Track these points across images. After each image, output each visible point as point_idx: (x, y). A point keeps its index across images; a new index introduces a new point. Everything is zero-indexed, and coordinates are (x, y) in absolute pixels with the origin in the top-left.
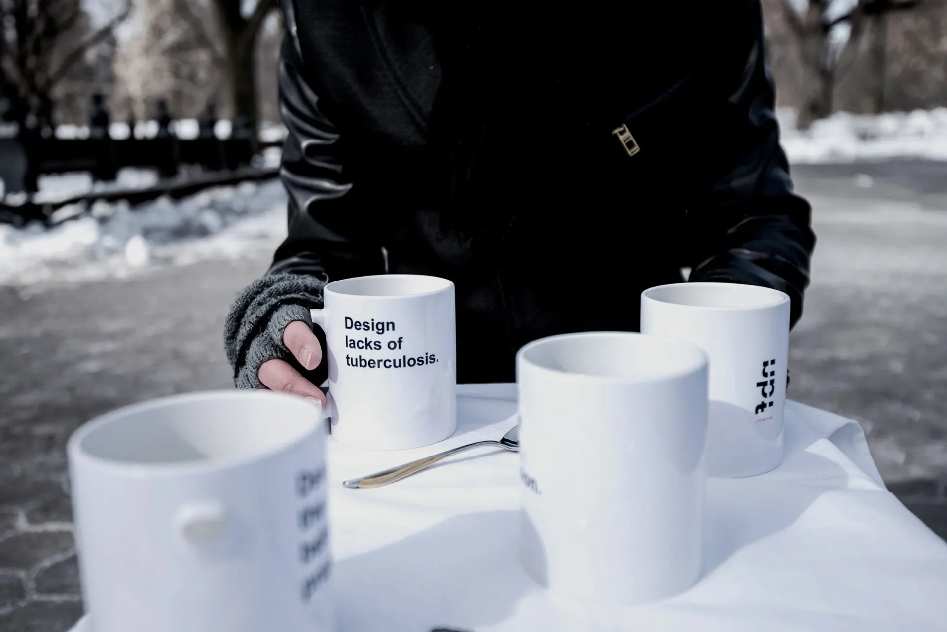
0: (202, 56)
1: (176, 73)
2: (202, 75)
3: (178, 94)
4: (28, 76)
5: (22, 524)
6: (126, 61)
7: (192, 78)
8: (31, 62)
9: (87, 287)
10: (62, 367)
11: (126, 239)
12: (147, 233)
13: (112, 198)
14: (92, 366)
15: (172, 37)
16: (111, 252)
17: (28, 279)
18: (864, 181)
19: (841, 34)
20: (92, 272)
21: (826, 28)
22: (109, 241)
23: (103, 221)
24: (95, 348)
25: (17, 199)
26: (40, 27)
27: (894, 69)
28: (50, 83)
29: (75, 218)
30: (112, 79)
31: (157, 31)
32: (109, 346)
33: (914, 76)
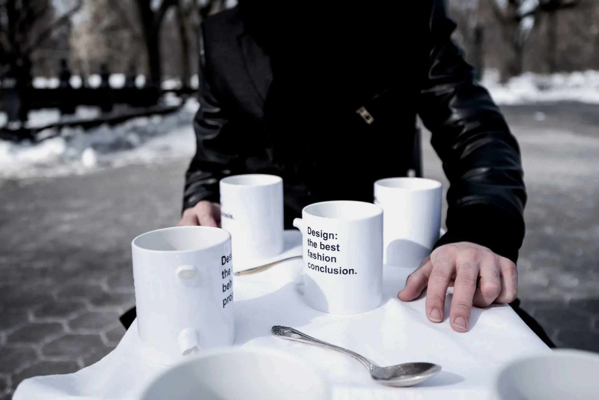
0: (125, 35)
1: (109, 44)
2: (126, 46)
3: (110, 58)
4: (16, 45)
5: (32, 318)
6: (78, 37)
7: (119, 48)
8: (18, 37)
9: (59, 180)
10: (47, 228)
11: (82, 151)
12: (95, 147)
13: (73, 125)
14: (66, 228)
15: (106, 22)
16: (73, 158)
17: (23, 175)
18: (540, 117)
19: (528, 23)
20: (62, 171)
21: (518, 19)
22: (72, 152)
23: (68, 139)
24: (67, 217)
25: (15, 126)
26: (24, 15)
27: (562, 45)
28: (30, 51)
29: (50, 137)
30: (68, 48)
31: (97, 18)
32: (75, 216)
33: (575, 50)
